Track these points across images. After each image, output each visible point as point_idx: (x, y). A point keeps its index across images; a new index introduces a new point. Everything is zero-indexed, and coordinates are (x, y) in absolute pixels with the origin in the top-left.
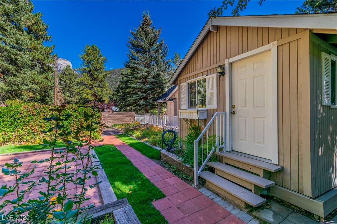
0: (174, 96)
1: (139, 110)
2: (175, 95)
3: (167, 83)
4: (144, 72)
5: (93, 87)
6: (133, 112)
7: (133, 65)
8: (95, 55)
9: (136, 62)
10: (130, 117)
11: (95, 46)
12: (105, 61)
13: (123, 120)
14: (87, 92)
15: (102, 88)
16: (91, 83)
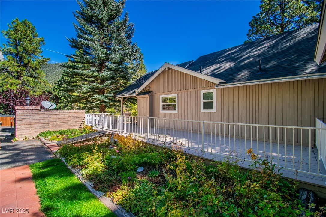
0: (148, 88)
1: (91, 108)
2: (150, 87)
3: (132, 73)
4: (100, 53)
5: (22, 75)
6: (82, 111)
7: (83, 41)
8: (27, 33)
9: (89, 37)
10: (75, 119)
11: (29, 22)
12: (41, 43)
13: (63, 124)
14: (11, 81)
15: (36, 78)
16: (18, 70)
